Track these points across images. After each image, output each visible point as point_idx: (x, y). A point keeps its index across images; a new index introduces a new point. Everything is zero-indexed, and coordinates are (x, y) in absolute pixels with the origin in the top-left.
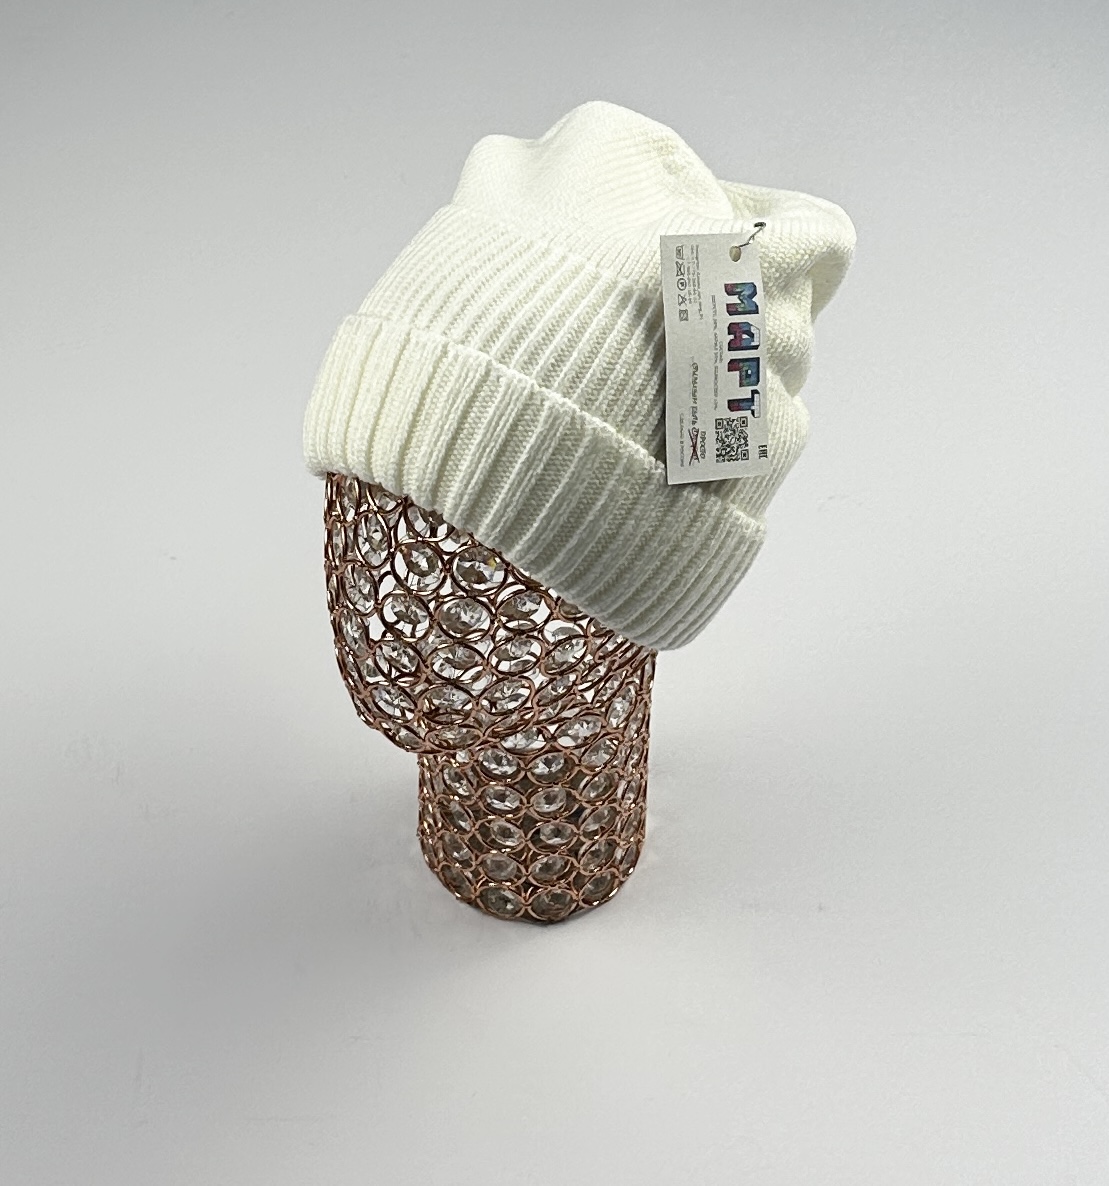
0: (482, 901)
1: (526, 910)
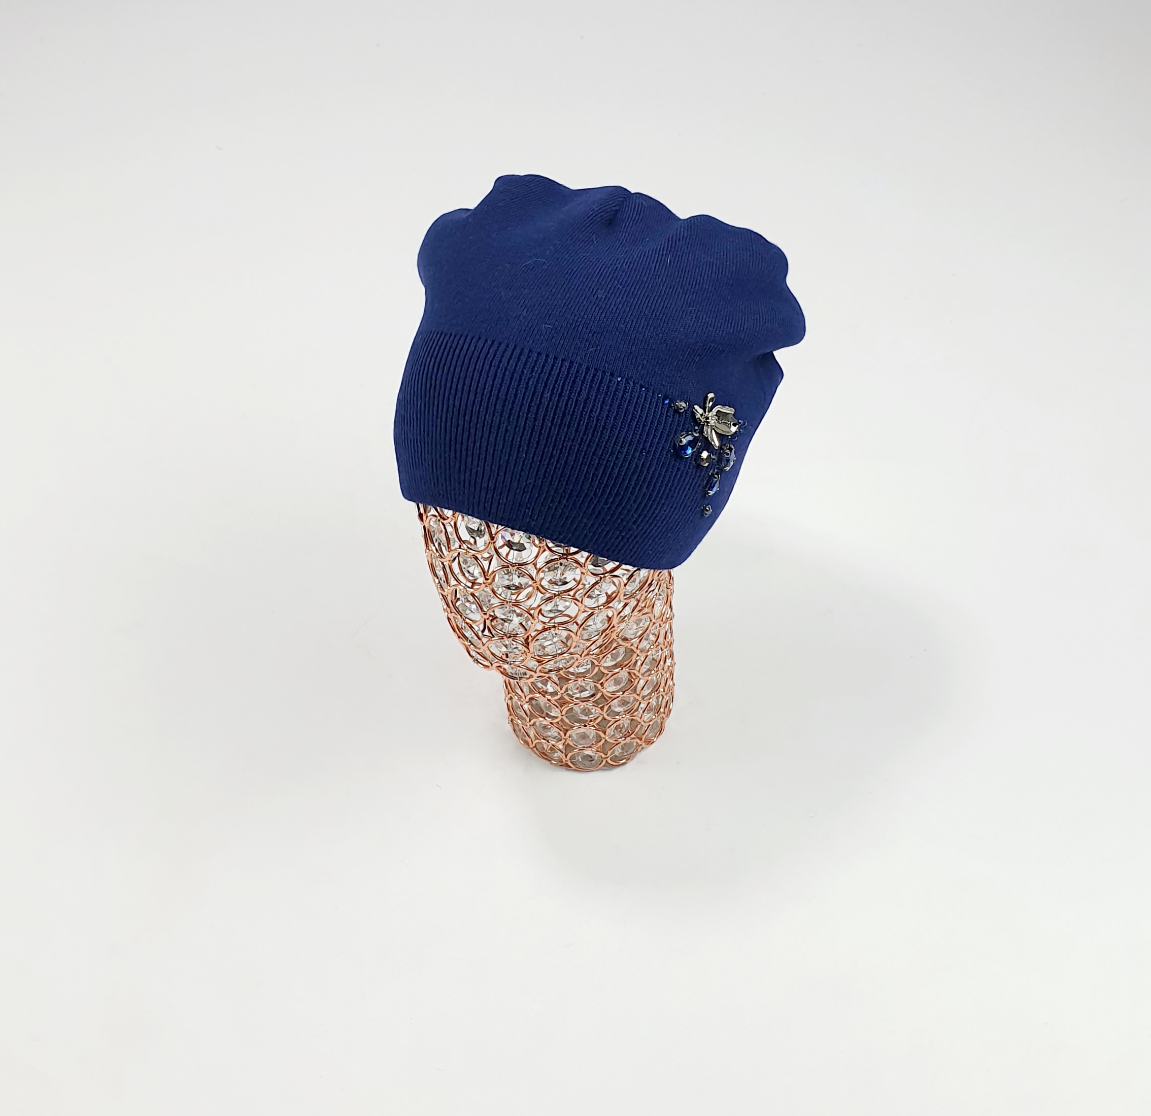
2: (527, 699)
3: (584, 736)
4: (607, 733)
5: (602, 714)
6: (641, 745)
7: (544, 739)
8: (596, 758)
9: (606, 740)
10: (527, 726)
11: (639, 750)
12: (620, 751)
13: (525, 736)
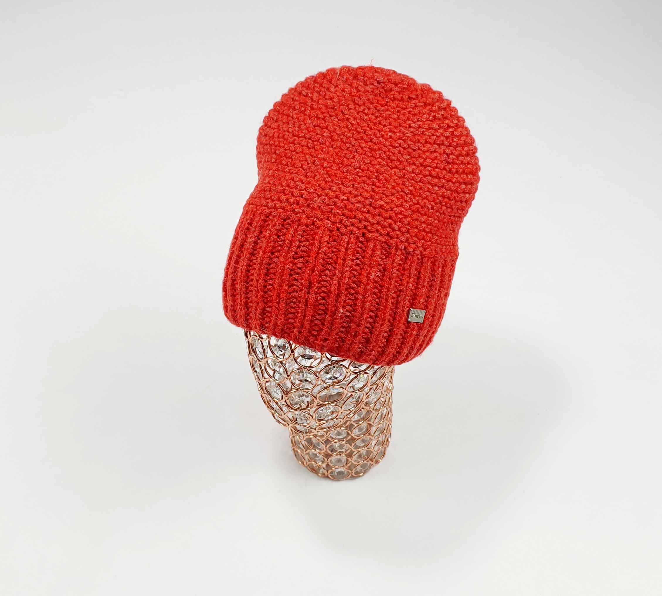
0: (331, 476)
1: (352, 475)
2: (305, 439)
3: (339, 461)
4: (353, 459)
5: (351, 449)
6: (373, 465)
7: (315, 462)
8: (346, 473)
9: (352, 463)
10: (304, 453)
11: (371, 467)
12: (360, 468)
13: (302, 459)
